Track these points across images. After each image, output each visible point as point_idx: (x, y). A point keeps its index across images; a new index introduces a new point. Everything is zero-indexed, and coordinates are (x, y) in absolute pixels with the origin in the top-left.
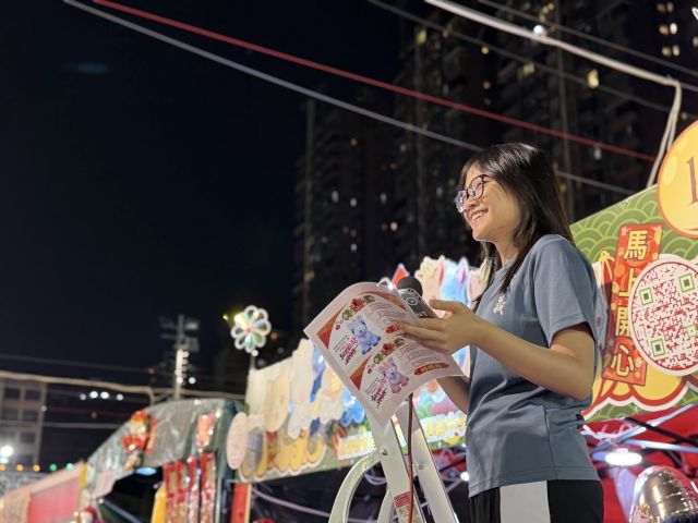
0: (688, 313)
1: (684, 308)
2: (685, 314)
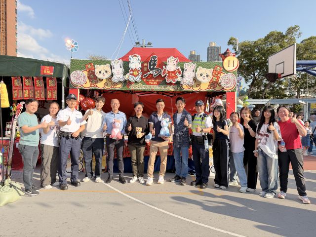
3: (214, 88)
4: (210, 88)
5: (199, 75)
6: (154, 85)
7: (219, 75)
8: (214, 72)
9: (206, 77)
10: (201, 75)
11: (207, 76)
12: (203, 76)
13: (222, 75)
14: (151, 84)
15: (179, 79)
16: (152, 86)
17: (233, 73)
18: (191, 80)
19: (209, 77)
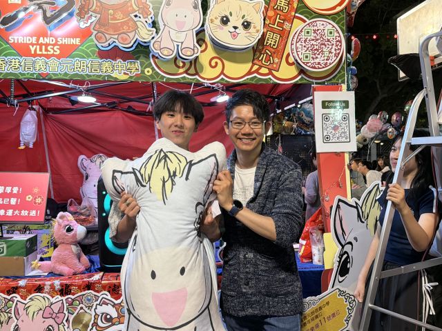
0: (327, 46)
1: (326, 43)
2: (325, 46)
3: (270, 73)
5: (218, 22)
6: (48, 57)
7: (287, 26)
8: (271, 13)
9: (241, 30)
10: (225, 21)
11: (247, 25)
12: (230, 26)
13: (298, 25)
14: (35, 55)
15: (144, 34)
16: (40, 60)
17: (333, 17)
18: (191, 41)
19: (252, 30)
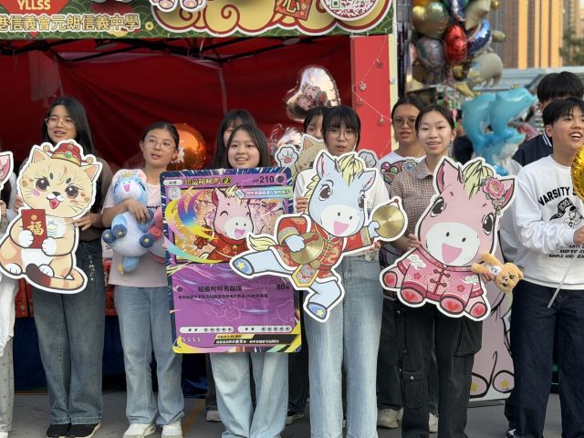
3: (297, 23)
4: (280, 21)
6: (38, 13)
14: (24, 11)
16: (30, 17)
